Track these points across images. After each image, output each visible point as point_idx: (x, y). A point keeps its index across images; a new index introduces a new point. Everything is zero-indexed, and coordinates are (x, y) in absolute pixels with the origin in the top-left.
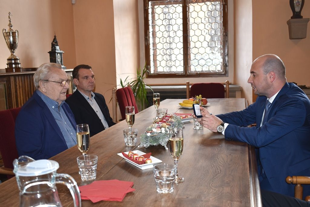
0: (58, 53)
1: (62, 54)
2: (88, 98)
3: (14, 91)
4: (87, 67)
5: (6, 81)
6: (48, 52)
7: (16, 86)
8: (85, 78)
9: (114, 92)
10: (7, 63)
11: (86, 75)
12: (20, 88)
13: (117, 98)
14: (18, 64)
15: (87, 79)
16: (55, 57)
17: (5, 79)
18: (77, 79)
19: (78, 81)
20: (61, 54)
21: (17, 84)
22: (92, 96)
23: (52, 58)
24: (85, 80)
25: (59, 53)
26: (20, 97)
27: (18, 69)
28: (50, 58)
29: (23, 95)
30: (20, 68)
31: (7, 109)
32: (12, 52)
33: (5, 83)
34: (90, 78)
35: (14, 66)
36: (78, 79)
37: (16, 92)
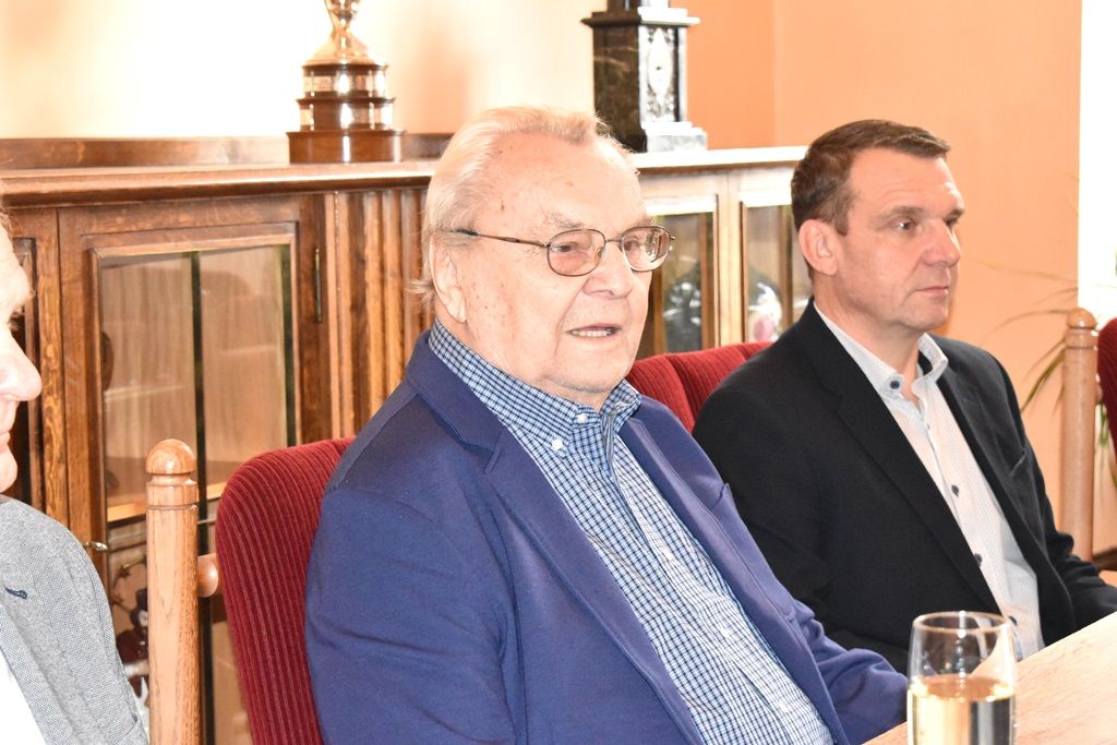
0: (652, 27)
1: (682, 33)
2: (895, 385)
3: (346, 302)
4: (920, 145)
5: (297, 224)
6: (585, 22)
7: (358, 261)
8: (891, 225)
9: (1082, 340)
10: (302, 96)
11: (907, 201)
12: (383, 282)
13: (1100, 392)
14: (379, 102)
15: (912, 235)
16: (634, 59)
17: (290, 211)
18: (828, 230)
19: (833, 240)
20: (676, 35)
21: (370, 253)
22: (925, 364)
23: (608, 66)
24: (895, 238)
25: (665, 27)
26: (385, 348)
27: (372, 142)
28: (597, 66)
29: (403, 332)
30: (390, 133)
31: (291, 442)
32: (340, 16)
33: (289, 238)
34: (932, 230)
35: (347, 116)
36: (842, 231)
37: (358, 306)
